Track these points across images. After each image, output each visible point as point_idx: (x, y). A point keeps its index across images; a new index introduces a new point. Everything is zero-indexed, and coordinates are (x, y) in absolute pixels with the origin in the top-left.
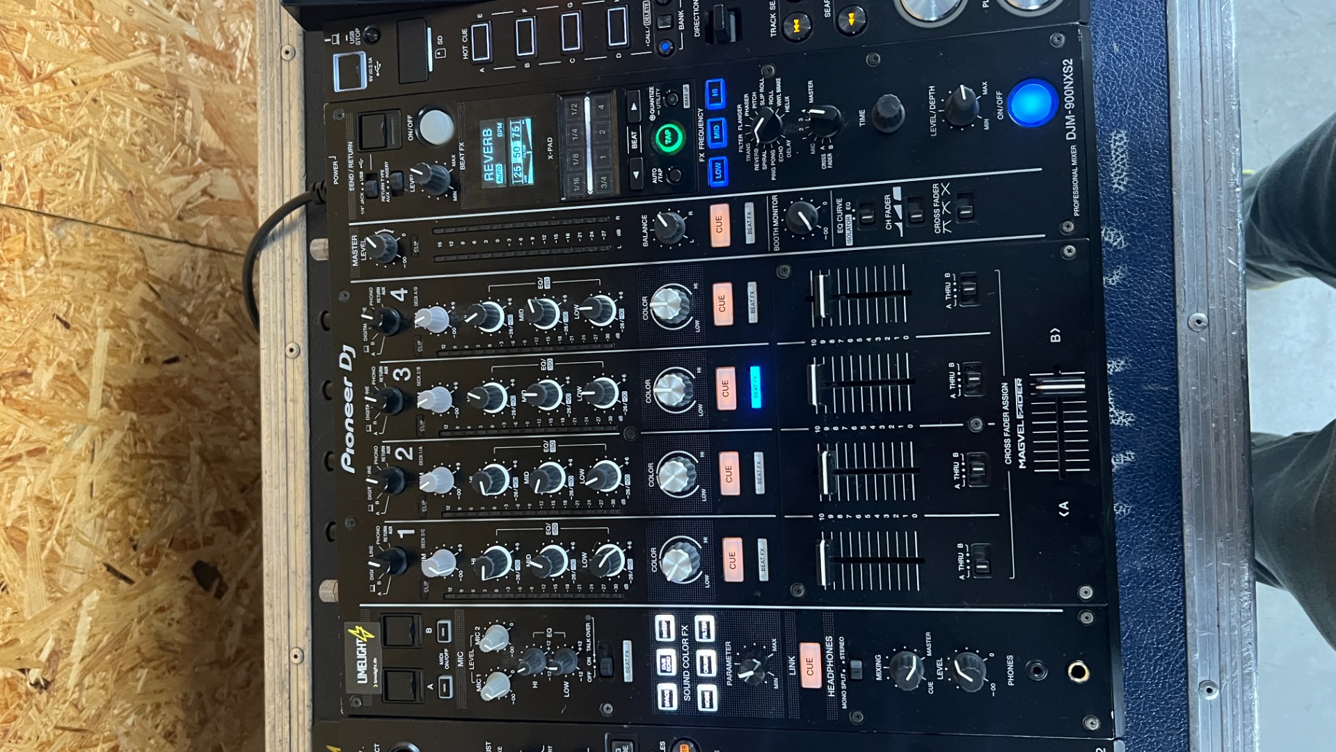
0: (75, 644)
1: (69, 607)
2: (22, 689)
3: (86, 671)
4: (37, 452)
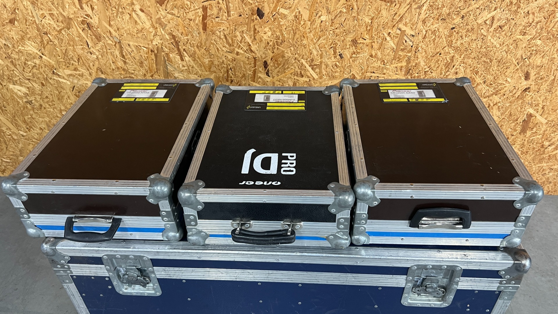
0: (61, 79)
1: (67, 78)
2: (53, 69)
3: (56, 81)
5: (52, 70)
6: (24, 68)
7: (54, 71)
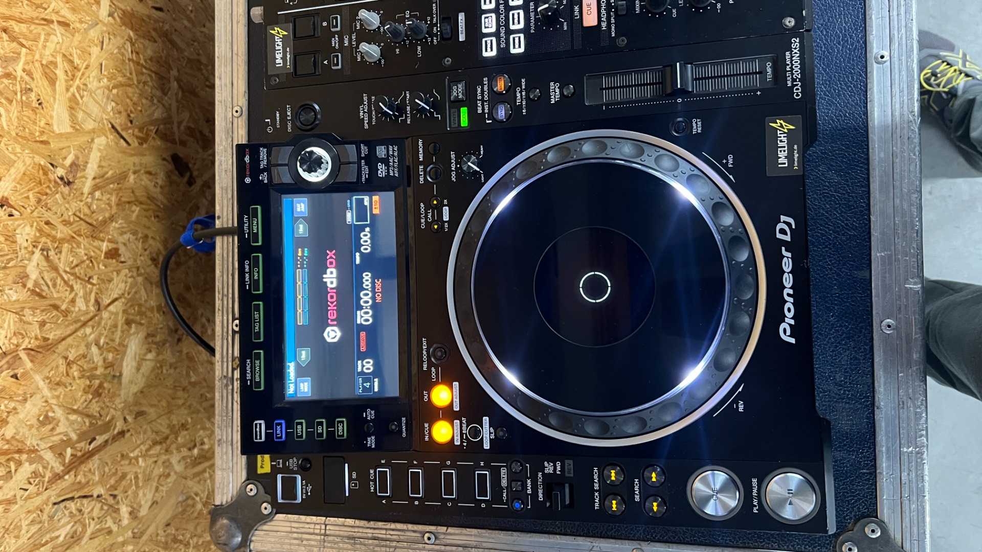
0: (89, 166)
1: (85, 139)
2: (51, 177)
3: (96, 188)
4: (65, 24)
5: (56, 182)
6: (56, 307)
7: (62, 178)
